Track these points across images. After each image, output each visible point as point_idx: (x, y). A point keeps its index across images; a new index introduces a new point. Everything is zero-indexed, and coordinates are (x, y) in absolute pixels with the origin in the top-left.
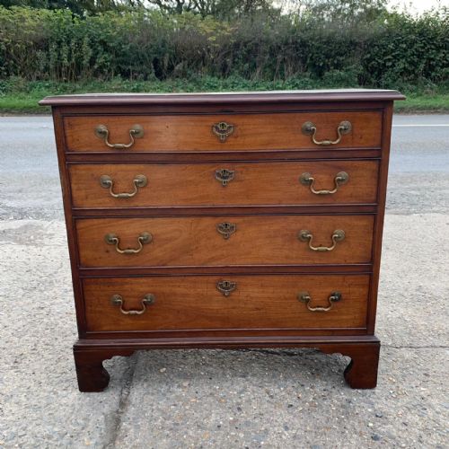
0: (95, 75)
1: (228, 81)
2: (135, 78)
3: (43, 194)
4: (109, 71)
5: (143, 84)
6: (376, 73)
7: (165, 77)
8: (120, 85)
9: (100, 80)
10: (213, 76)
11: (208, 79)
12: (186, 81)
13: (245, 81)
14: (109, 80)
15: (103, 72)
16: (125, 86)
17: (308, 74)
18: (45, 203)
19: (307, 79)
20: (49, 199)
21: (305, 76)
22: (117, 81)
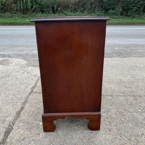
0: (33, 12)
1: (76, 14)
2: (46, 13)
3: (11, 50)
4: (37, 11)
5: (48, 15)
6: (126, 11)
7: (56, 13)
8: (41, 15)
9: (34, 14)
10: (71, 12)
11: (70, 13)
12: (63, 14)
13: (82, 14)
14: (37, 14)
15: (35, 11)
16: (42, 16)
17: (103, 12)
18: (12, 53)
19: (102, 13)
20: (13, 52)
21: (102, 12)
22: (40, 14)
